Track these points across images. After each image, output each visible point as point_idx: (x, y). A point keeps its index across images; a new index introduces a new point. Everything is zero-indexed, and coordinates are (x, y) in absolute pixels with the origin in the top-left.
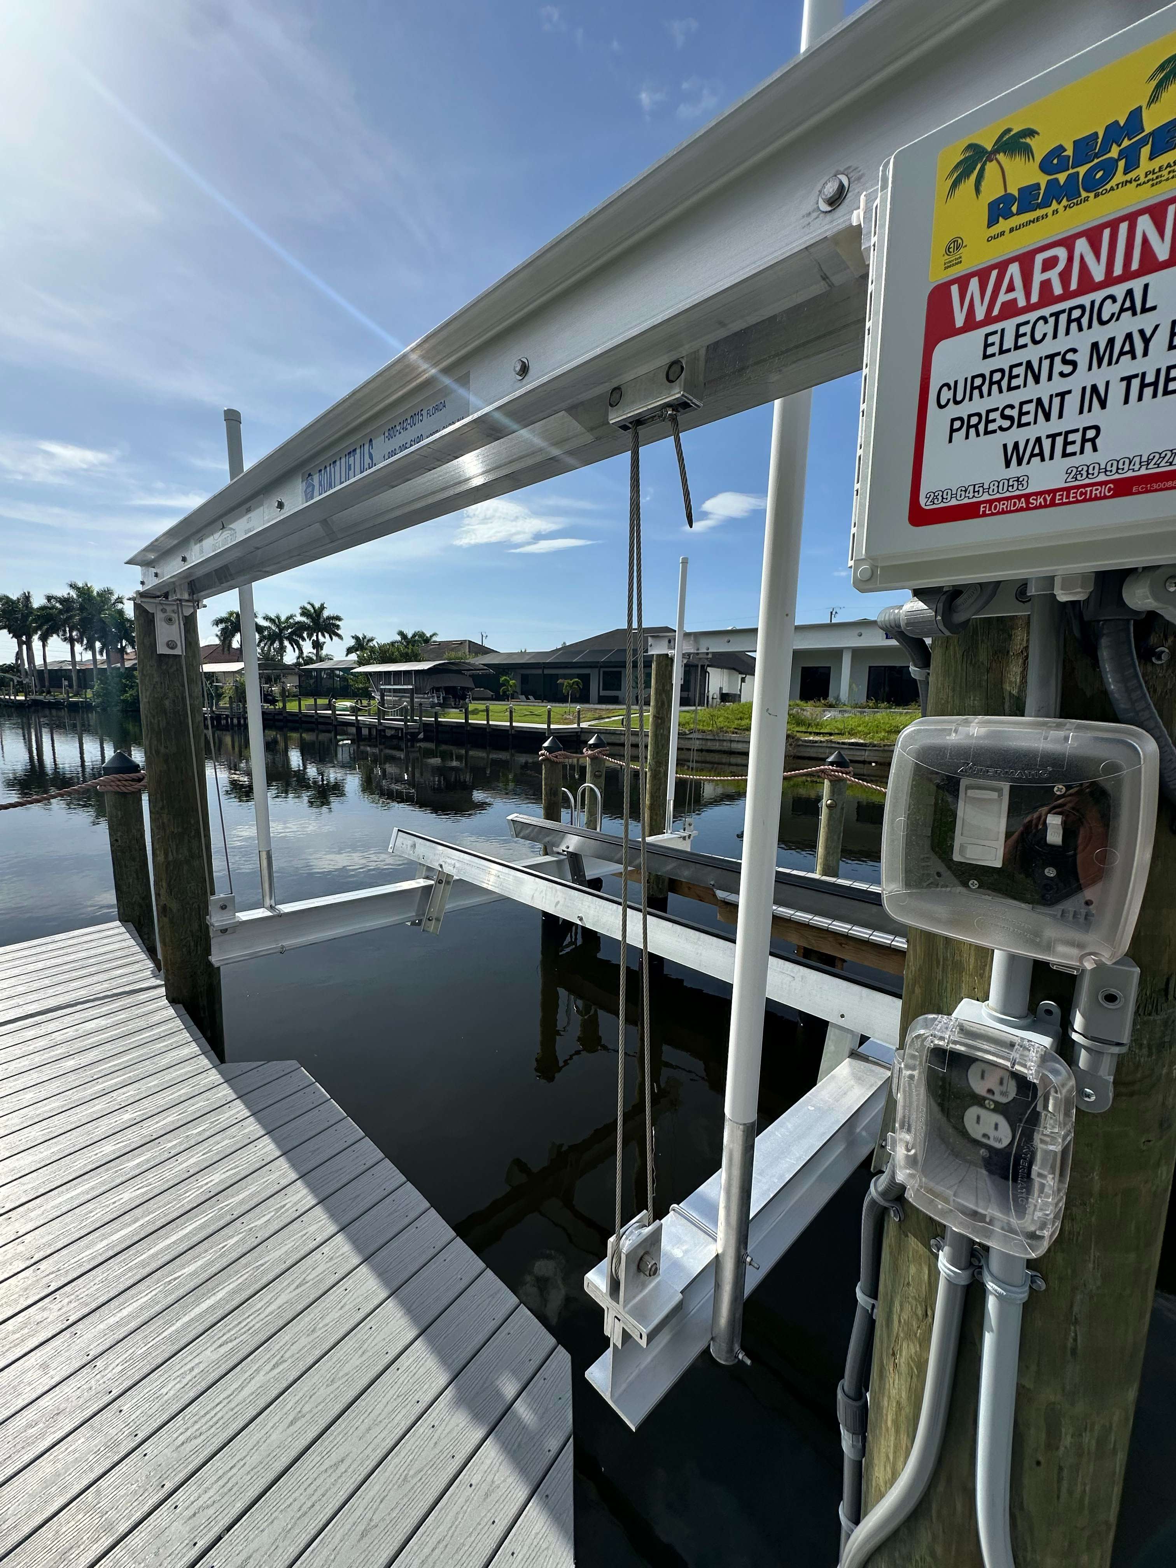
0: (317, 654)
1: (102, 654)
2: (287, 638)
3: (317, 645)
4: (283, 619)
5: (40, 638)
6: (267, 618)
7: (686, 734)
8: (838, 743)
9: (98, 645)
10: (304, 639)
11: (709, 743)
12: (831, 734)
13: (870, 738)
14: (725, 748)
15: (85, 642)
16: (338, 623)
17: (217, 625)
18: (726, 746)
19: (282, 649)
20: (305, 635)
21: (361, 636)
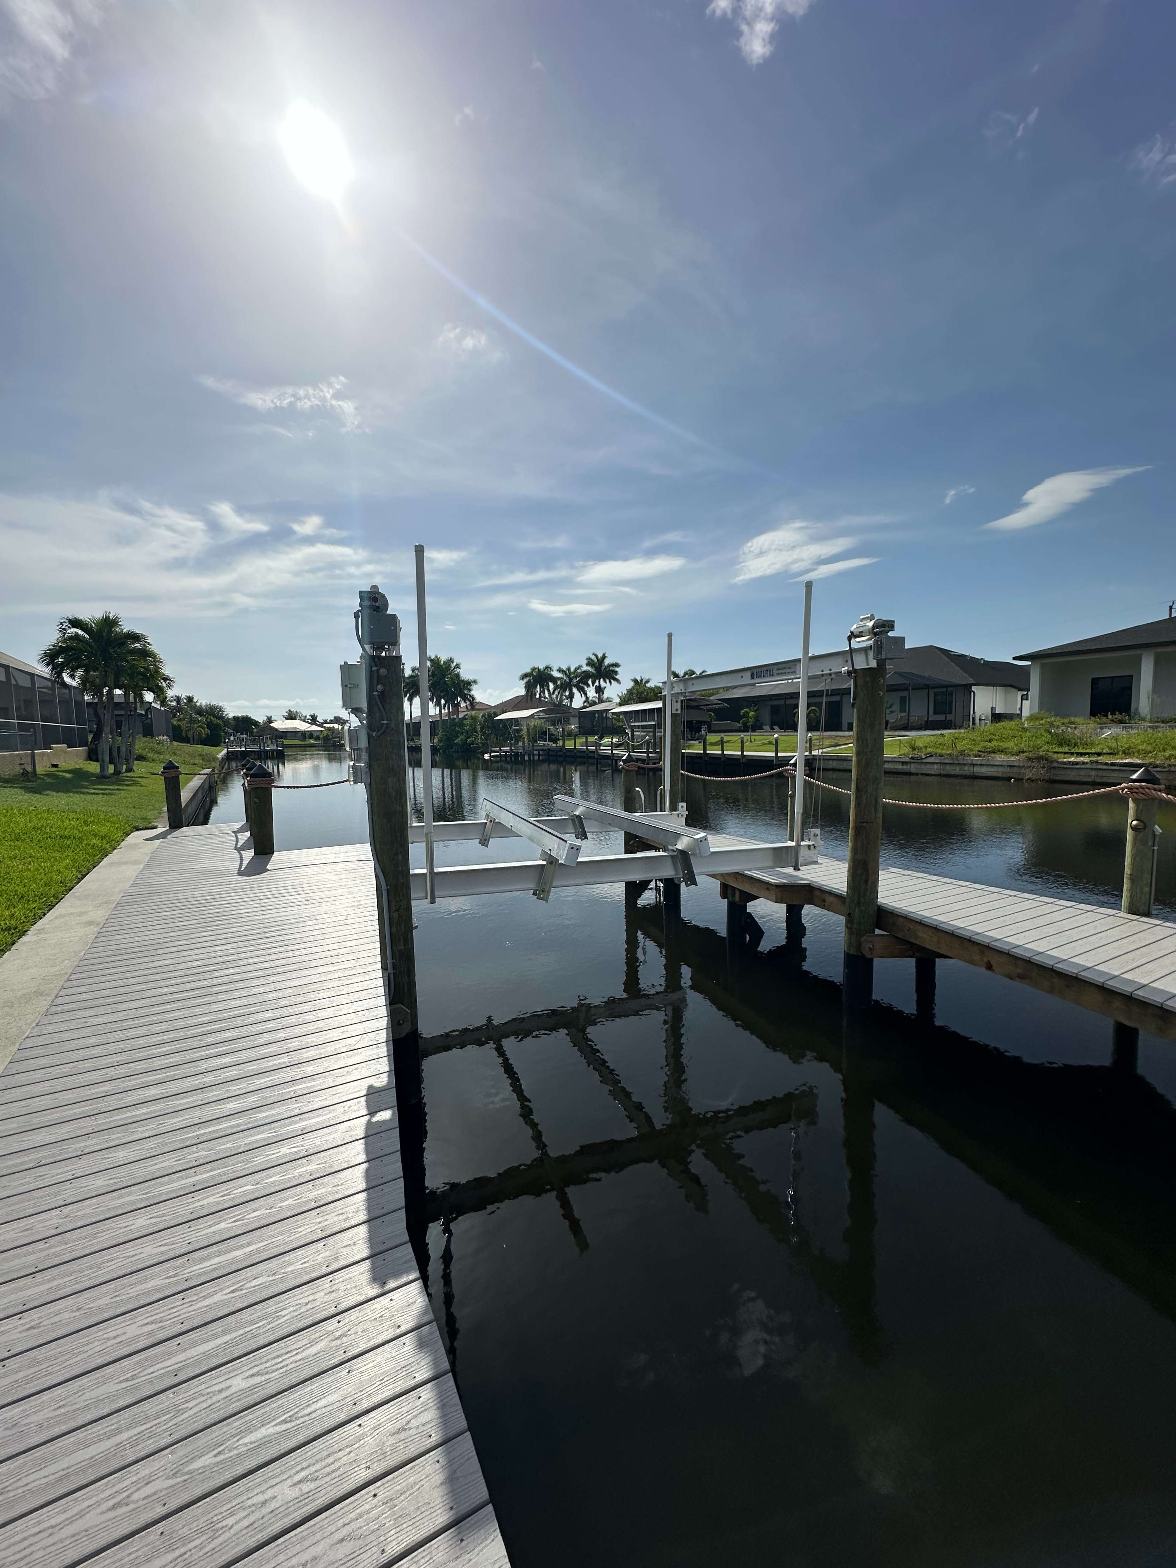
0: (599, 698)
1: (444, 709)
2: (575, 686)
3: (600, 690)
4: (572, 670)
5: (408, 700)
6: (560, 670)
7: (922, 759)
8: (1106, 764)
9: (443, 701)
10: (588, 686)
11: (948, 767)
12: (1099, 754)
13: (1152, 757)
14: (967, 773)
15: (435, 700)
16: (617, 669)
17: (523, 679)
18: (967, 770)
19: (571, 696)
20: (590, 682)
21: (639, 679)
